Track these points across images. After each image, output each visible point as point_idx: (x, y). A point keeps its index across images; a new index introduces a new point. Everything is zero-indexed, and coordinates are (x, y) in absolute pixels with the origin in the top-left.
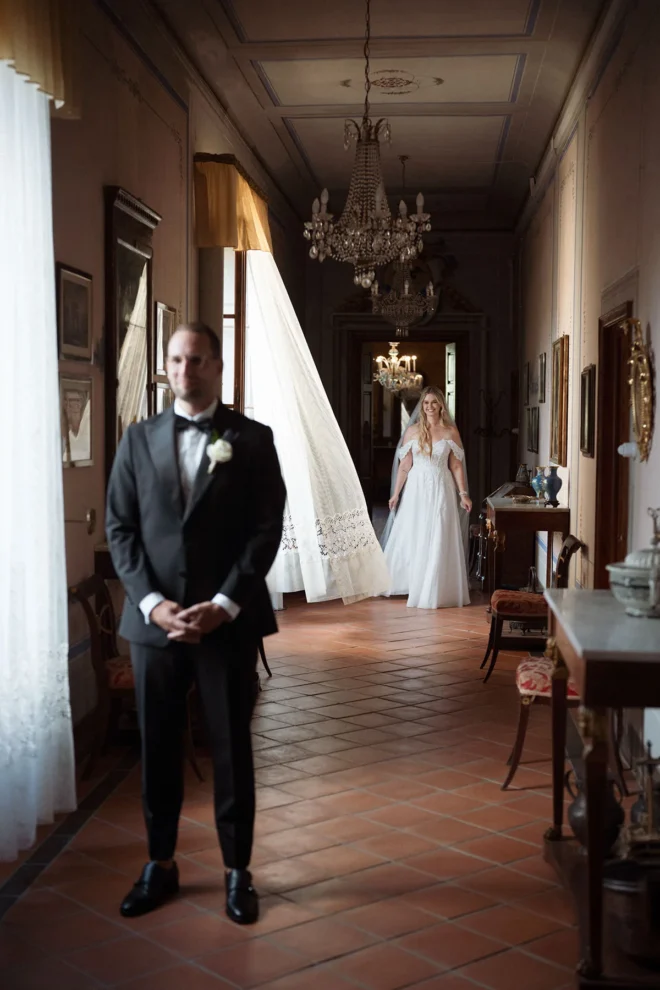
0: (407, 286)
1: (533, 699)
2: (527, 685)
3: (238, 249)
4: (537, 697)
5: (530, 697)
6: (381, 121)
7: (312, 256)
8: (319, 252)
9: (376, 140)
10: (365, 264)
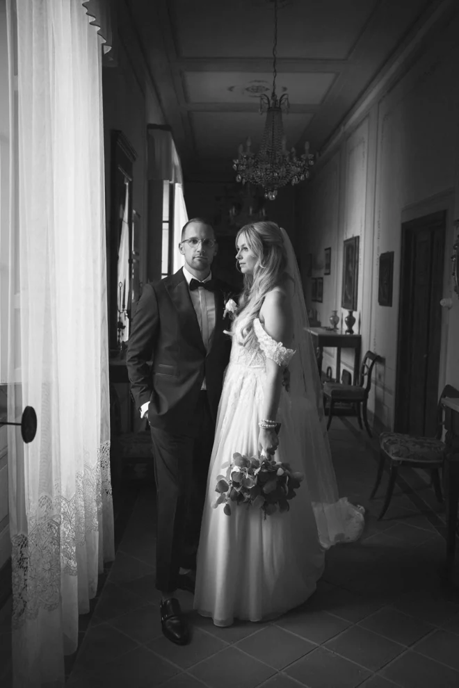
0: (251, 210)
1: (401, 463)
2: (397, 454)
3: (171, 182)
4: (403, 462)
5: (399, 461)
6: (283, 95)
7: (238, 181)
8: (242, 178)
9: (280, 108)
10: (271, 186)
